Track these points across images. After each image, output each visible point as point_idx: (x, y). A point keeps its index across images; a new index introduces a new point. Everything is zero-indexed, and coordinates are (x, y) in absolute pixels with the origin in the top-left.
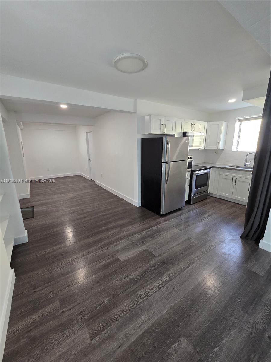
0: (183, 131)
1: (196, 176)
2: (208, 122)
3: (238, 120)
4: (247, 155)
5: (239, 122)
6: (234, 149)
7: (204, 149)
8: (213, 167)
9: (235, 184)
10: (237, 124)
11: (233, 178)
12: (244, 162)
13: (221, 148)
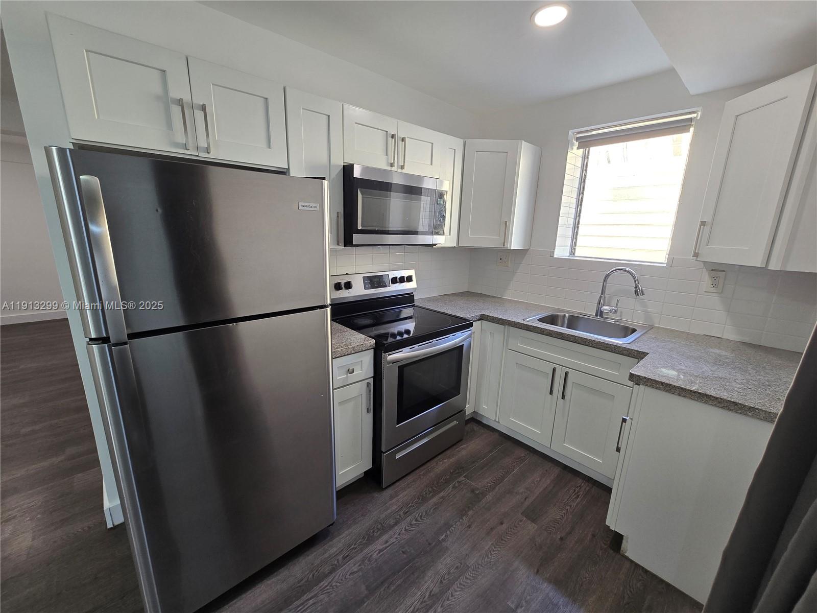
0: (339, 162)
1: (401, 369)
2: (468, 141)
3: (577, 139)
4: (607, 276)
5: (581, 151)
6: (561, 251)
7: (455, 244)
8: (483, 318)
9: (563, 397)
10: (574, 155)
11: (554, 370)
12: (597, 302)
13: (515, 243)
